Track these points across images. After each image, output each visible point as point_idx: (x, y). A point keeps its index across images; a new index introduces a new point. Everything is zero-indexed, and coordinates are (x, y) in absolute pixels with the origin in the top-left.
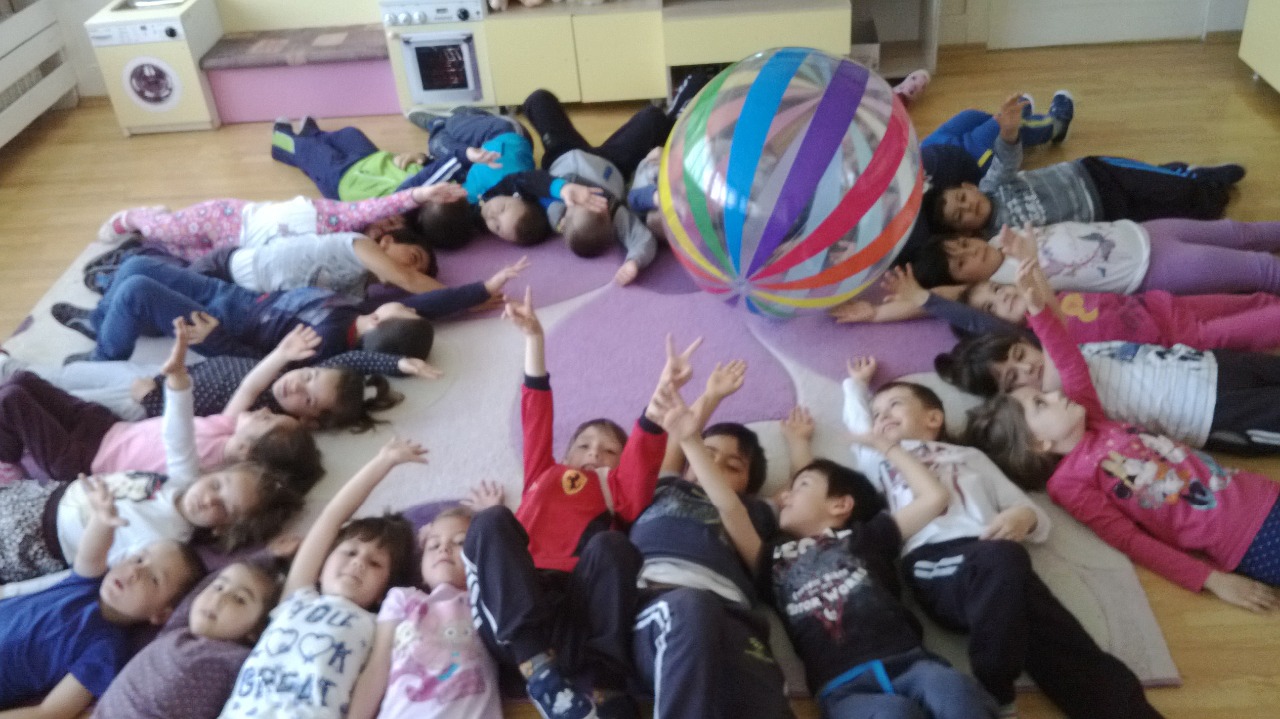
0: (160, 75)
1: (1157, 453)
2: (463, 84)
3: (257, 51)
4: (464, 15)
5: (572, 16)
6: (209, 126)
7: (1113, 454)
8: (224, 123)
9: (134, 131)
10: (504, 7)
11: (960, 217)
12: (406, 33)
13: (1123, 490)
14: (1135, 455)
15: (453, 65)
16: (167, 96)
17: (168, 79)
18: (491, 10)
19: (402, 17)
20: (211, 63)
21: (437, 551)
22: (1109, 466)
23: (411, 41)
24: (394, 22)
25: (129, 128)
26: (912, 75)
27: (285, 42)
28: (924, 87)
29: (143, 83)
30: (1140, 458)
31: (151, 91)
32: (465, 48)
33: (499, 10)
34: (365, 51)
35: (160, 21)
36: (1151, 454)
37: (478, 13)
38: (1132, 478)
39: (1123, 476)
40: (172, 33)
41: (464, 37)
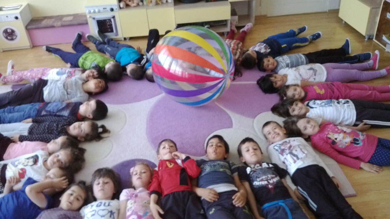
0: (13, 31)
1: (343, 131)
2: (112, 31)
3: (44, 23)
4: (112, 10)
5: (147, 9)
6: (29, 47)
7: (330, 133)
8: (34, 46)
9: (4, 50)
10: (125, 7)
11: (268, 66)
12: (93, 16)
13: (334, 143)
14: (336, 132)
15: (109, 25)
16: (16, 38)
17: (16, 33)
18: (120, 8)
19: (92, 11)
20: (29, 27)
21: (137, 175)
22: (329, 136)
23: (95, 18)
24: (90, 13)
25: (2, 49)
26: (247, 25)
27: (53, 20)
28: (251, 28)
29: (7, 34)
30: (338, 133)
31: (10, 37)
32: (112, 20)
33: (123, 8)
34: (80, 22)
35: (13, 14)
36: (341, 131)
37: (116, 9)
38: (336, 139)
39: (333, 139)
40: (17, 18)
41: (112, 17)
